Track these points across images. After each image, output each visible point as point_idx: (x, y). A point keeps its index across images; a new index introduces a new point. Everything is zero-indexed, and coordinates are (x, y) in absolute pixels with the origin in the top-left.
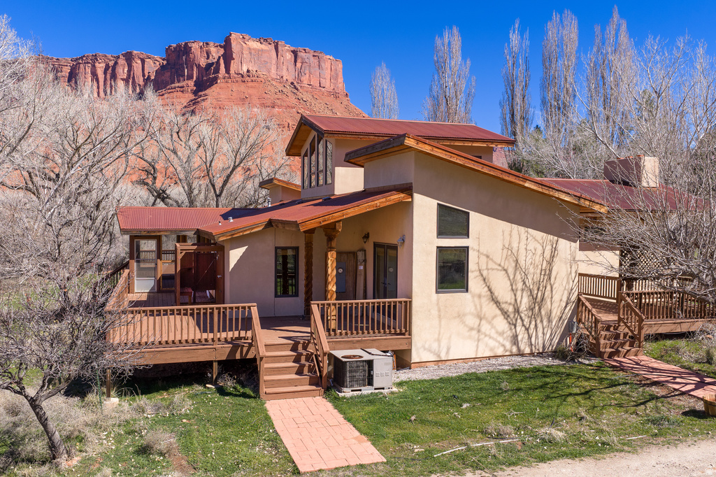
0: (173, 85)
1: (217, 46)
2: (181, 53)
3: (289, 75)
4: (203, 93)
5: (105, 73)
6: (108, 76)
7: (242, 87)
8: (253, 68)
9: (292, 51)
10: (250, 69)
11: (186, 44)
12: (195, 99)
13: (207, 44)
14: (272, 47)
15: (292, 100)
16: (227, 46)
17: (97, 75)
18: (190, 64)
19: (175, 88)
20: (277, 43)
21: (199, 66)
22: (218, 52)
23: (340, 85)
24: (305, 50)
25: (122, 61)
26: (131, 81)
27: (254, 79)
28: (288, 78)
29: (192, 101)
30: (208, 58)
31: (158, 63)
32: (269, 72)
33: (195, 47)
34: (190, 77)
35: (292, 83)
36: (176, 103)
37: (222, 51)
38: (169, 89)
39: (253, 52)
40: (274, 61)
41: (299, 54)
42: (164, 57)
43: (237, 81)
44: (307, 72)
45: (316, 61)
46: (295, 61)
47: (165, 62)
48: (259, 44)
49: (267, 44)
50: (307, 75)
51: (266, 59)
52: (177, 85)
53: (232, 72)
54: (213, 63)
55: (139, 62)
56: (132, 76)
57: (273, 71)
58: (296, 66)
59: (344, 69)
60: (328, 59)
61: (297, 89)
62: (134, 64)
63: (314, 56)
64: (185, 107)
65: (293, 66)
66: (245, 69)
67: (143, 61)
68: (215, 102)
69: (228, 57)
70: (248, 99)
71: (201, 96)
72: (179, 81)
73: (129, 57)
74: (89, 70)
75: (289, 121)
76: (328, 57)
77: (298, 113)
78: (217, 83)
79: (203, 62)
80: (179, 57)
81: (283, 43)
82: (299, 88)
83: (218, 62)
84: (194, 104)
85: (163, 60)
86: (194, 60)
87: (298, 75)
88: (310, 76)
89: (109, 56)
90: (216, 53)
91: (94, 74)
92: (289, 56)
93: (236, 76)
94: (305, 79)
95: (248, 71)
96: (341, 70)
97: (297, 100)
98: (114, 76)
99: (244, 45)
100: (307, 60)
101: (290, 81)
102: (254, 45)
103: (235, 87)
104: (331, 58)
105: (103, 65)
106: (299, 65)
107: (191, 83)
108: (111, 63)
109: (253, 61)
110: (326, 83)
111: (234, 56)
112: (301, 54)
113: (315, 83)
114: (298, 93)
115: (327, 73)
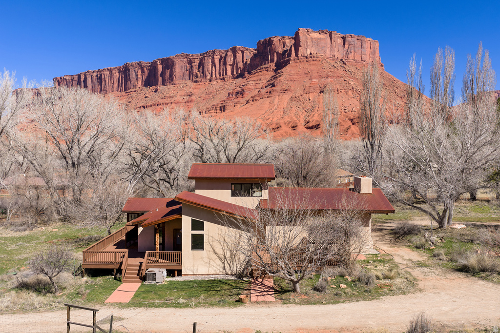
0: (261, 67)
1: (290, 39)
2: (267, 45)
3: (339, 54)
4: (281, 71)
5: (220, 62)
6: (222, 64)
7: (306, 65)
8: (314, 51)
9: (342, 37)
10: (312, 52)
11: (270, 39)
12: (275, 75)
13: (284, 37)
14: (328, 35)
15: (341, 72)
16: (296, 38)
17: (215, 64)
18: (272, 52)
19: (262, 69)
20: (331, 33)
21: (278, 53)
22: (291, 42)
23: (377, 59)
24: (351, 36)
25: (230, 53)
26: (235, 66)
27: (314, 59)
28: (338, 56)
29: (273, 76)
30: (284, 47)
31: (252, 53)
32: (325, 53)
33: (276, 40)
34: (272, 61)
35: (342, 60)
36: (262, 79)
37: (293, 42)
38: (259, 69)
39: (314, 40)
40: (329, 46)
41: (347, 39)
42: (256, 48)
43: (303, 61)
44: (352, 51)
45: (359, 43)
46: (344, 44)
47: (256, 52)
48: (318, 34)
49: (324, 34)
50: (353, 53)
51: (323, 45)
52: (264, 66)
53: (300, 55)
54: (287, 50)
55: (240, 53)
56: (236, 62)
57: (328, 52)
58: (344, 47)
59: (380, 47)
60: (368, 42)
61: (345, 64)
62: (237, 55)
63: (357, 39)
64: (268, 81)
65: (342, 48)
66: (308, 53)
67: (243, 52)
68: (288, 77)
69: (297, 45)
70: (310, 73)
71: (279, 73)
72: (265, 64)
73: (234, 50)
74: (210, 61)
75: (338, 87)
76: (368, 39)
77: (345, 81)
78: (289, 63)
79: (280, 50)
80: (265, 48)
81: (335, 32)
82: (346, 63)
83: (291, 49)
84: (274, 78)
85: (255, 50)
86: (275, 49)
87: (346, 54)
88: (354, 54)
89: (222, 50)
90: (289, 43)
91: (213, 63)
92: (340, 41)
93: (302, 57)
94: (351, 56)
95: (311, 54)
96: (378, 48)
97: (344, 72)
98: (225, 64)
99: (308, 36)
100: (352, 43)
101: (340, 58)
102: (315, 35)
103: (301, 66)
104: (371, 39)
105: (219, 57)
106: (346, 46)
107: (273, 65)
108: (223, 55)
109: (314, 46)
110: (366, 58)
111: (301, 44)
112: (349, 39)
113: (358, 58)
114: (346, 67)
115: (367, 51)
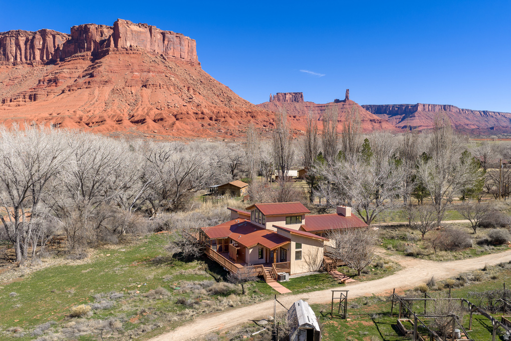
0: (77, 55)
1: (108, 28)
2: (82, 32)
3: (159, 49)
4: (99, 61)
5: (26, 44)
6: (28, 47)
7: (127, 57)
8: (134, 44)
9: (161, 33)
10: (132, 45)
11: (86, 26)
12: (93, 65)
13: (101, 26)
14: (147, 30)
15: (162, 67)
16: (115, 28)
17: (20, 46)
18: (89, 39)
19: (78, 56)
20: (151, 27)
21: (95, 42)
22: (109, 32)
23: (195, 57)
24: (170, 32)
25: (38, 36)
26: (45, 50)
27: (135, 52)
28: (158, 51)
29: (91, 66)
30: (102, 36)
31: (65, 38)
32: (145, 47)
33: (92, 28)
34: (89, 49)
35: (162, 55)
36: (79, 67)
37: (112, 31)
38: (73, 57)
39: (134, 33)
40: (149, 40)
41: (166, 35)
42: (70, 33)
43: (123, 53)
44: (172, 47)
45: (178, 40)
46: (164, 40)
47: (70, 38)
48: (138, 27)
49: (144, 27)
50: (172, 50)
51: (143, 38)
52: (79, 54)
53: (119, 46)
54: (105, 40)
55: (51, 37)
56: (46, 47)
57: (148, 46)
58: (164, 43)
59: (197, 46)
60: (186, 39)
61: (165, 60)
62: (47, 39)
63: (176, 37)
64: (86, 70)
65: (162, 43)
66: (128, 45)
67: (54, 37)
68: (107, 68)
69: (116, 36)
70: (131, 66)
71: (97, 63)
72: (81, 52)
73: (43, 34)
74: (13, 42)
75: (160, 82)
76: (186, 37)
77: (166, 76)
78: (108, 54)
79: (98, 39)
80: (80, 35)
81: (155, 27)
82: (166, 59)
83: (109, 40)
84: (92, 69)
85: (69, 36)
86: (91, 37)
87: (166, 49)
88: (174, 50)
89: (29, 32)
90: (108, 33)
91: (18, 45)
92: (159, 36)
93: (122, 49)
94: (170, 52)
95: (131, 46)
96: (195, 47)
97: (165, 67)
98: (32, 47)
99: (128, 28)
100: (172, 40)
101: (160, 53)
102: (135, 28)
103: (121, 57)
104: (188, 38)
105: (24, 38)
106: (166, 42)
107: (89, 53)
108: (30, 37)
109: (134, 39)
110: (185, 55)
111: (121, 35)
112: (168, 35)
113: (177, 55)
114: (166, 62)
115: (186, 49)
